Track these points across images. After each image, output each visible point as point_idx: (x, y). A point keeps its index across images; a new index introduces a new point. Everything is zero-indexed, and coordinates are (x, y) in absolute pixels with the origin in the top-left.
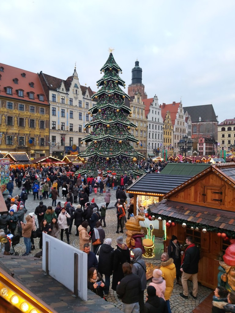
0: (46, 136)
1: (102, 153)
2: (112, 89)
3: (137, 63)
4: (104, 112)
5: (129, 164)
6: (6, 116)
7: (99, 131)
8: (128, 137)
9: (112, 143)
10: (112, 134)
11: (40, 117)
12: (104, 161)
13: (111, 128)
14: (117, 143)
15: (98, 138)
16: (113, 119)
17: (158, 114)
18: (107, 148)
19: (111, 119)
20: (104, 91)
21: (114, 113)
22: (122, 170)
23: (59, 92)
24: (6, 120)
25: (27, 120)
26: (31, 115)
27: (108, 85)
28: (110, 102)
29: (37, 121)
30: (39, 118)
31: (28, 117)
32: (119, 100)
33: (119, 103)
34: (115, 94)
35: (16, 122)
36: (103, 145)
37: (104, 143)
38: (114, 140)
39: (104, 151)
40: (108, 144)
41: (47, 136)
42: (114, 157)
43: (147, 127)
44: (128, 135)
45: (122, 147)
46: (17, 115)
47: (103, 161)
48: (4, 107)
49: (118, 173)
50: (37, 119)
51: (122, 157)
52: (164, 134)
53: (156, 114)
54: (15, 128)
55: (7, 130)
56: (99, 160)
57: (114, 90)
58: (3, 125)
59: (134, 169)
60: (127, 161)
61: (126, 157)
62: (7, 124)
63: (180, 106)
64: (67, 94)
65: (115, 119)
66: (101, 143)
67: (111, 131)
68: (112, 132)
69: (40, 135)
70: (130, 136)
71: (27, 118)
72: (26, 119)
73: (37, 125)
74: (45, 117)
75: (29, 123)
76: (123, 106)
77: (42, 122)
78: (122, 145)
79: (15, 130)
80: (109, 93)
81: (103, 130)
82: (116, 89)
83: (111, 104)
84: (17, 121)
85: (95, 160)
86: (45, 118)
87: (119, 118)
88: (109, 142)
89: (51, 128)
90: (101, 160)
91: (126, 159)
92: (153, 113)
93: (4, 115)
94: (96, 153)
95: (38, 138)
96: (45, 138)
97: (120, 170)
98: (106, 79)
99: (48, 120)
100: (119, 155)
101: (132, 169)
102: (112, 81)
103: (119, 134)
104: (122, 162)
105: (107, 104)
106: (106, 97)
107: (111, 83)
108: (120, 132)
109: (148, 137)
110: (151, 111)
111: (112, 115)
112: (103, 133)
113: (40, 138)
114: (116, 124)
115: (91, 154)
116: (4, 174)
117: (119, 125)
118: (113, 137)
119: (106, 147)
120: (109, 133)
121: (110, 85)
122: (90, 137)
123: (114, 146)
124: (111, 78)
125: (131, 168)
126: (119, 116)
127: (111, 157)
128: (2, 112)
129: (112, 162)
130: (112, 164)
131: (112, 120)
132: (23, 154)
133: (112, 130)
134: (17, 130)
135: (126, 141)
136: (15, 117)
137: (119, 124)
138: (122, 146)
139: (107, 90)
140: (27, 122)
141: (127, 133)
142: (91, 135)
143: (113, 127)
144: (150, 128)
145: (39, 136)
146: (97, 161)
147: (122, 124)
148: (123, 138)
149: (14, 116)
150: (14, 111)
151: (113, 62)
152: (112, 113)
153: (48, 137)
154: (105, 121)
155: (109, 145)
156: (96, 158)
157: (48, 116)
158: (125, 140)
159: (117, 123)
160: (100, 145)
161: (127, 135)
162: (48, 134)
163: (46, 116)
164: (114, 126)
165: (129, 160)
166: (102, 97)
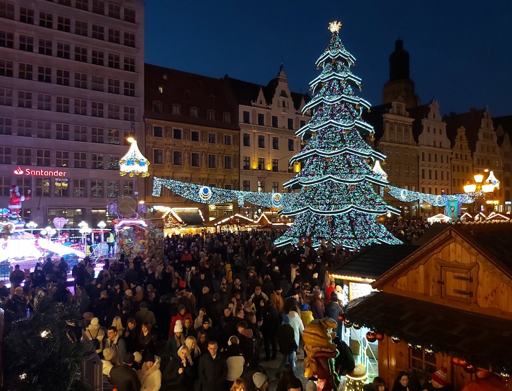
0: (234, 181)
1: (318, 208)
2: (336, 94)
3: (399, 44)
4: (323, 136)
5: (370, 228)
6: (172, 150)
7: (313, 169)
8: (366, 177)
9: (337, 190)
10: (337, 174)
11: (225, 150)
12: (322, 222)
13: (334, 162)
14: (347, 189)
15: (311, 181)
16: (337, 147)
17: (440, 133)
18: (327, 199)
19: (334, 148)
20: (322, 99)
21: (340, 135)
22: (355, 238)
23: (254, 106)
24: (171, 157)
25: (204, 156)
26: (210, 148)
27: (329, 88)
28: (332, 116)
29: (220, 157)
30: (222, 152)
31: (206, 151)
32: (349, 112)
33: (349, 117)
34: (342, 102)
35: (187, 160)
36: (321, 193)
37: (323, 189)
38: (340, 184)
39: (321, 204)
40: (329, 191)
41: (236, 180)
42: (341, 214)
43: (419, 157)
44: (367, 174)
45: (355, 196)
46: (189, 149)
47: (320, 223)
48: (168, 137)
49: (347, 243)
50: (220, 153)
51: (356, 214)
52: (454, 170)
53: (434, 132)
54: (185, 170)
55: (173, 173)
56: (314, 220)
57: (341, 95)
58: (167, 164)
59: (378, 237)
60: (367, 222)
61: (364, 215)
62: (173, 164)
63: (486, 116)
64: (268, 108)
65: (342, 146)
66: (317, 190)
67: (335, 168)
68: (337, 170)
69: (224, 180)
70: (371, 177)
71: (204, 153)
72: (202, 155)
73: (220, 163)
74: (231, 150)
75: (206, 162)
76: (356, 122)
77: (228, 159)
78: (356, 192)
79: (185, 172)
80: (331, 101)
81: (320, 167)
82: (343, 93)
83: (335, 120)
84: (189, 158)
85: (307, 220)
86: (232, 152)
87: (350, 145)
88: (331, 188)
89: (242, 167)
90: (318, 219)
91: (365, 218)
92: (429, 131)
93: (168, 150)
94: (308, 208)
95: (221, 184)
96: (232, 184)
97: (351, 238)
98: (325, 77)
99: (237, 154)
100: (351, 212)
101: (377, 237)
102: (337, 80)
103: (349, 173)
104: (356, 224)
105: (327, 121)
106: (326, 108)
107: (334, 83)
108: (351, 170)
109: (421, 177)
110: (425, 129)
111: (337, 140)
112: (320, 172)
113: (225, 184)
114: (344, 155)
115: (300, 209)
116: (153, 243)
117: (351, 157)
118: (338, 178)
119: (326, 197)
120: (332, 172)
121: (333, 88)
122: (297, 180)
123: (341, 194)
124: (334, 75)
125: (374, 234)
126: (350, 141)
127: (335, 215)
128: (166, 144)
129: (338, 224)
130: (337, 227)
131: (336, 149)
132: (194, 211)
133: (336, 166)
134: (188, 173)
135: (364, 185)
136: (185, 153)
137: (350, 154)
138: (356, 194)
139: (327, 97)
140: (203, 159)
141: (365, 171)
142: (300, 176)
143: (338, 161)
144: (423, 160)
145: (222, 181)
146: (310, 222)
147: (355, 156)
148: (356, 180)
149: (184, 151)
150: (184, 143)
151: (337, 47)
152: (336, 135)
153: (238, 182)
154: (324, 151)
155: (331, 192)
156: (309, 217)
157: (238, 148)
158: (362, 183)
159: (347, 154)
160: (315, 194)
161: (365, 174)
162: (237, 178)
163: (233, 148)
164: (340, 160)
165: (370, 219)
166: (320, 110)
